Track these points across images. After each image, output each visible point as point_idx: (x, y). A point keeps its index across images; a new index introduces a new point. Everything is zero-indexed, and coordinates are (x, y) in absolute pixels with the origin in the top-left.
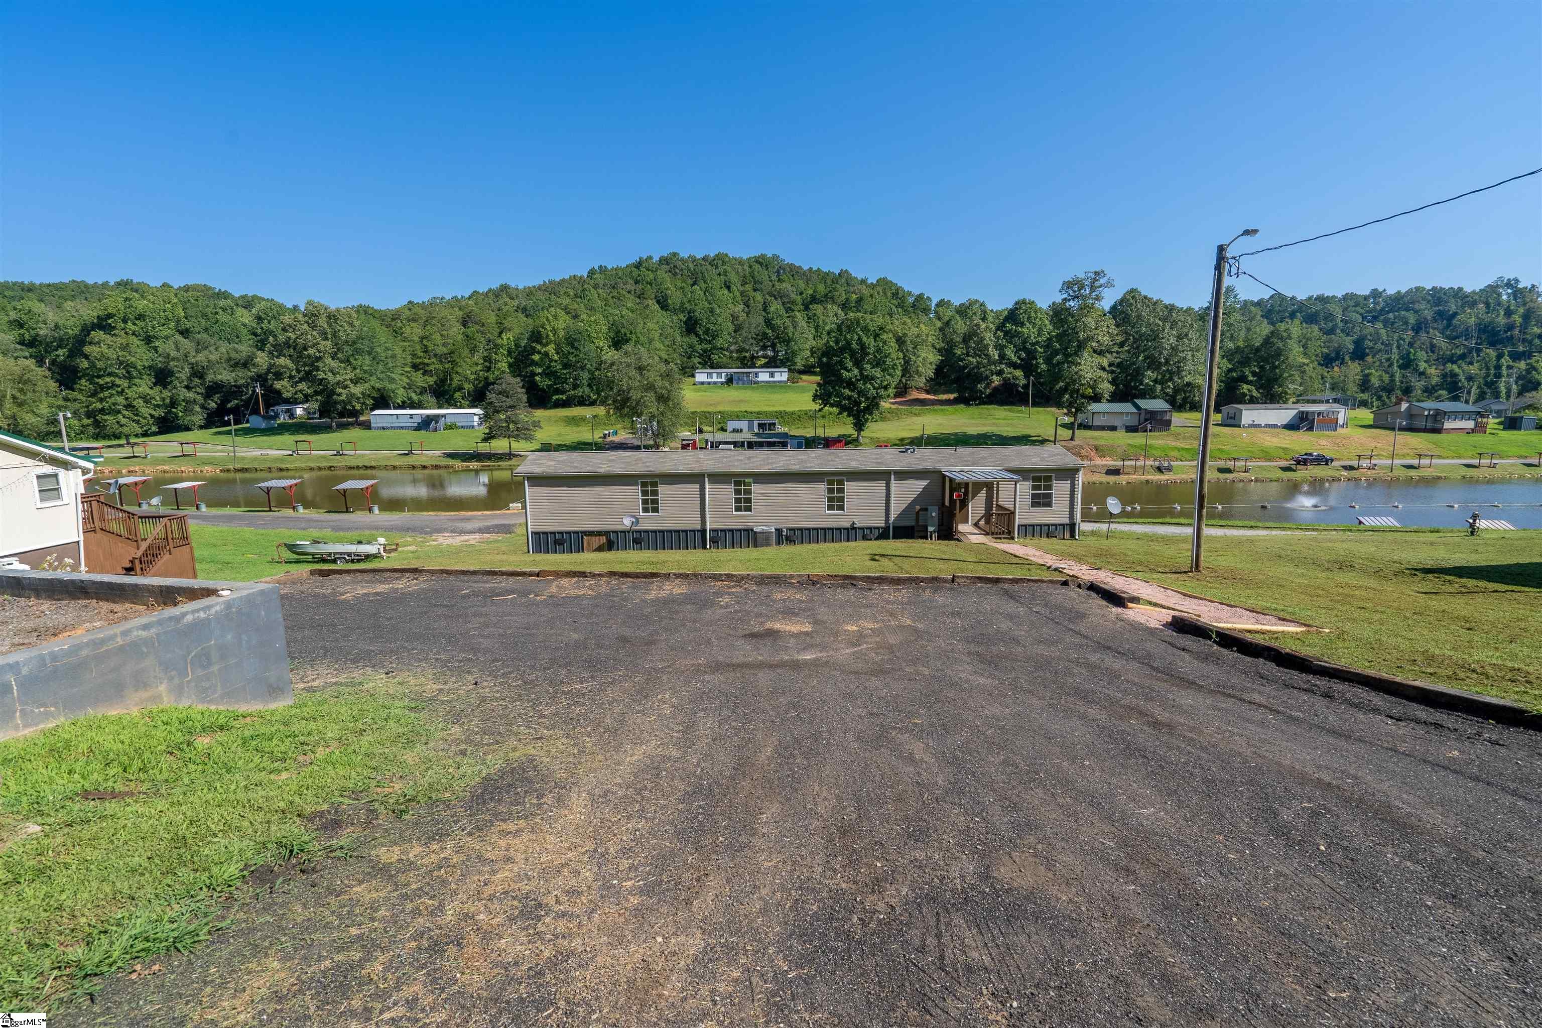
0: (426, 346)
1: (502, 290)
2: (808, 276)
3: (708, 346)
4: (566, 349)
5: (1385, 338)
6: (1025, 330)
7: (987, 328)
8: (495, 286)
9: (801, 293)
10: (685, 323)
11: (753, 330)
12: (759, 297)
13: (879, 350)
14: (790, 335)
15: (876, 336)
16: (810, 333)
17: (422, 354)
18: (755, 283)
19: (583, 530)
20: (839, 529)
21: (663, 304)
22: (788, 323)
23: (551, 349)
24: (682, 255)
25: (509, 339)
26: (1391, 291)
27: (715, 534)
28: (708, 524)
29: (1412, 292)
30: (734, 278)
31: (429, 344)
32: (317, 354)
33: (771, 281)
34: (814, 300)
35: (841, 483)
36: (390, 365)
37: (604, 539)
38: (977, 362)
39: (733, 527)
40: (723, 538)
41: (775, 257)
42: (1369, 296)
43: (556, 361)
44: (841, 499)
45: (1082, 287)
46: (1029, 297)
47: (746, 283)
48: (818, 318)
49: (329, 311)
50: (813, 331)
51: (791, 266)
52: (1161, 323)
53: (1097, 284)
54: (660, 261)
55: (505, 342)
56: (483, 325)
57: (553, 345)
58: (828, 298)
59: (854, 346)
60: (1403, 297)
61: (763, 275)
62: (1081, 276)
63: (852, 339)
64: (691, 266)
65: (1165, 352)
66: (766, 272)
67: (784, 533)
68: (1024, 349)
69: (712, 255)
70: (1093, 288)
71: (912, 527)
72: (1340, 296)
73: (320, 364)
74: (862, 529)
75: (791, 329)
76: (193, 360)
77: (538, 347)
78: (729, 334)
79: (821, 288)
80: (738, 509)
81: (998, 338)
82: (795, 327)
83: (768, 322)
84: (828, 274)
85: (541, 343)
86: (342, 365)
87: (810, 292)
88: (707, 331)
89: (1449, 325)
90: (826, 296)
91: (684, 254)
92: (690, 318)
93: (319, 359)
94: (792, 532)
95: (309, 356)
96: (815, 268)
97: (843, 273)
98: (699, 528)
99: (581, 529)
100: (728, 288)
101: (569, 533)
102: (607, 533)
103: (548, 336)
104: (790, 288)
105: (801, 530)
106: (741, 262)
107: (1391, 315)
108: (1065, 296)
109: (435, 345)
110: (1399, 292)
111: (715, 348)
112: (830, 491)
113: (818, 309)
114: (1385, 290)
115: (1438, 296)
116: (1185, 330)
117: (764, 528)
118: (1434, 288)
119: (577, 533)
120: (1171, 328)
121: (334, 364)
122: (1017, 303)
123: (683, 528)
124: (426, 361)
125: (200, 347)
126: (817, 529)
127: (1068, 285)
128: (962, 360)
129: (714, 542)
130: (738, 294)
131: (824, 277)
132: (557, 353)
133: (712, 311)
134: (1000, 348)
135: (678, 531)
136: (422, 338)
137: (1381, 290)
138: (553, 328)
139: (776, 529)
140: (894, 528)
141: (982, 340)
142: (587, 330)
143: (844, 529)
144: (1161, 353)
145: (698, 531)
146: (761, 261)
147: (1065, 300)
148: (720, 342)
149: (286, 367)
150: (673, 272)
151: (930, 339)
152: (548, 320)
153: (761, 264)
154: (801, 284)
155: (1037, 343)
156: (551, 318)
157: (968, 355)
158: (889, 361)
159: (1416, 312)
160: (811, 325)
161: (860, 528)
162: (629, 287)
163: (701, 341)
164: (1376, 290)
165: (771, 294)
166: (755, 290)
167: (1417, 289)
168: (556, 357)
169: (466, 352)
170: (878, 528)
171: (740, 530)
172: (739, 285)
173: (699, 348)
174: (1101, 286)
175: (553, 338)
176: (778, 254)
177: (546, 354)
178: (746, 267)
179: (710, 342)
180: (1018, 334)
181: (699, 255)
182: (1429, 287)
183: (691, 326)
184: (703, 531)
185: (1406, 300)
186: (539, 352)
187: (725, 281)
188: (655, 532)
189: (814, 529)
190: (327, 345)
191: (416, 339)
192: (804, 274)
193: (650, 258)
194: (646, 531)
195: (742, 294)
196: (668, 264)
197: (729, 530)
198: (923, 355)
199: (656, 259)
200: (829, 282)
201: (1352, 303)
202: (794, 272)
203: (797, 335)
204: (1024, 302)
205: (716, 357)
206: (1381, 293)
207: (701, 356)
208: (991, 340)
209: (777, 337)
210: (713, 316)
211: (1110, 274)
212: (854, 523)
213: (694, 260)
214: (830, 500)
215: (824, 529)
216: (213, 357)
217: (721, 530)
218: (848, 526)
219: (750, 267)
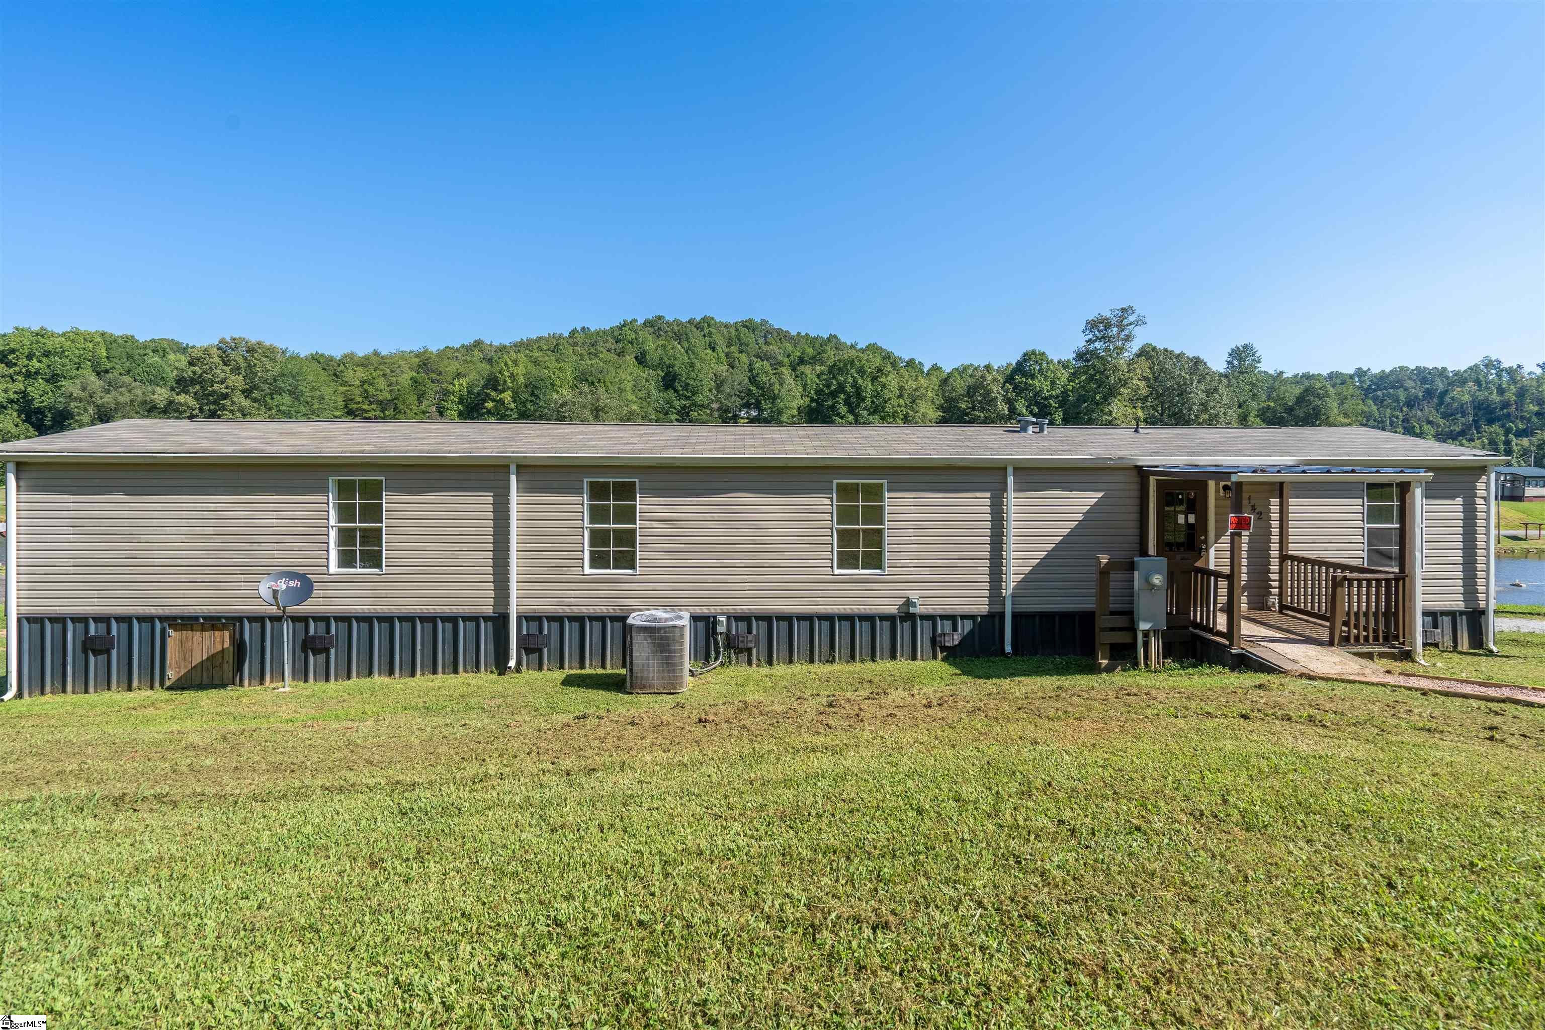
0: (366, 391)
1: (475, 346)
2: (795, 340)
3: (687, 403)
4: (525, 396)
5: (1377, 415)
6: (1036, 383)
7: (994, 380)
8: (469, 340)
9: (789, 356)
10: (663, 378)
11: (736, 386)
12: (744, 358)
13: (877, 395)
14: (776, 392)
15: (874, 379)
16: (798, 391)
17: (361, 400)
18: (741, 344)
19: (167, 611)
20: (869, 619)
21: (641, 360)
22: (774, 379)
23: (507, 396)
24: (667, 318)
25: (462, 385)
26: (1376, 370)
27: (534, 630)
28: (513, 600)
29: (1396, 371)
30: (720, 341)
31: (370, 389)
32: (224, 391)
33: (757, 344)
34: (802, 361)
35: (875, 493)
36: (316, 406)
37: (223, 640)
38: (985, 416)
39: (584, 610)
40: (555, 638)
41: (764, 322)
42: (1353, 375)
43: (512, 410)
44: (876, 538)
45: (1108, 326)
46: (1039, 348)
47: (732, 345)
48: (806, 376)
49: (249, 344)
50: (801, 389)
51: (779, 331)
52: (1188, 377)
53: (1125, 322)
54: (645, 324)
55: (457, 388)
56: (440, 373)
57: (510, 393)
58: (815, 360)
59: (848, 388)
60: (1388, 376)
61: (750, 338)
62: (1107, 314)
63: (845, 381)
64: (676, 328)
65: (1195, 408)
66: (753, 336)
67: (721, 629)
68: (1037, 404)
69: (698, 319)
70: (1121, 328)
71: (1087, 619)
72: (1325, 374)
73: (227, 402)
74: (931, 618)
75: (777, 386)
76: (99, 402)
77: (493, 394)
78: (710, 390)
79: (810, 351)
80: (598, 560)
81: (1007, 391)
82: (781, 385)
83: (753, 380)
84: (816, 338)
85: (496, 390)
86: (255, 405)
87: (798, 354)
88: (686, 386)
89: (1441, 403)
90: (814, 358)
91: (669, 318)
92: (668, 374)
93: (225, 396)
94: (743, 625)
95: (213, 393)
96: (803, 334)
97: (832, 338)
98: (489, 610)
99: (160, 611)
100: (713, 349)
101: (125, 620)
102: (234, 622)
103: (505, 382)
104: (777, 351)
105: (767, 619)
106: (727, 326)
107: (1379, 393)
108: (1091, 336)
109: (377, 390)
110: (1383, 371)
111: (695, 404)
112: (845, 515)
113: (807, 369)
114: (1369, 369)
115: (1423, 375)
116: (1215, 384)
117: (660, 614)
118: (1418, 368)
119: (148, 620)
120: (1199, 382)
121: (246, 403)
122: (1025, 355)
123: (447, 610)
124: (365, 407)
125: (111, 386)
126: (809, 618)
127: (1092, 325)
128: (967, 414)
129: (529, 651)
130: (723, 355)
131: (813, 341)
132: (514, 401)
133: (692, 365)
134: (1009, 402)
135: (430, 620)
136: (363, 382)
137: (1365, 369)
138: (512, 374)
139: (695, 618)
140: (1015, 616)
141: (989, 392)
142: (550, 377)
143: (883, 618)
144: (1190, 409)
145: (486, 618)
146: (749, 325)
147: (1090, 341)
148: (699, 399)
149: (186, 404)
150: (657, 333)
151: (930, 394)
152: (506, 364)
153: (748, 328)
154: (789, 347)
155: (1051, 396)
156: (510, 363)
157: (973, 408)
158: (888, 409)
159: (1406, 389)
160: (799, 383)
161: (924, 617)
162: (608, 345)
163: (680, 397)
164: (1359, 369)
165: (757, 356)
166: (741, 352)
167: (1401, 368)
168: (513, 406)
169: (412, 399)
170: (972, 617)
171: (601, 619)
172: (724, 347)
173: (677, 404)
174: (1131, 324)
175: (510, 385)
176: (767, 319)
177: (502, 402)
178: (732, 330)
179: (687, 398)
180: (1027, 387)
181: (684, 319)
182: (1413, 367)
183: (669, 381)
184: (500, 621)
185: (1391, 379)
186: (494, 400)
187: (710, 343)
188: (366, 620)
189: (801, 618)
190: (237, 381)
191: (357, 383)
192: (792, 338)
193: (635, 320)
194: (345, 619)
195: (727, 355)
196: (652, 326)
197: (572, 619)
198: (922, 410)
199: (640, 321)
200: (817, 345)
201: (1339, 381)
202: (782, 336)
203: (784, 392)
204: (1033, 352)
205: (696, 414)
206: (1365, 372)
207: (678, 413)
208: (999, 393)
209: (763, 395)
210: (693, 371)
211: (1139, 311)
212: (908, 603)
213: (679, 323)
214: (846, 538)
215: (829, 618)
216: (121, 399)
217: (551, 619)
218: (893, 610)
219: (737, 330)
